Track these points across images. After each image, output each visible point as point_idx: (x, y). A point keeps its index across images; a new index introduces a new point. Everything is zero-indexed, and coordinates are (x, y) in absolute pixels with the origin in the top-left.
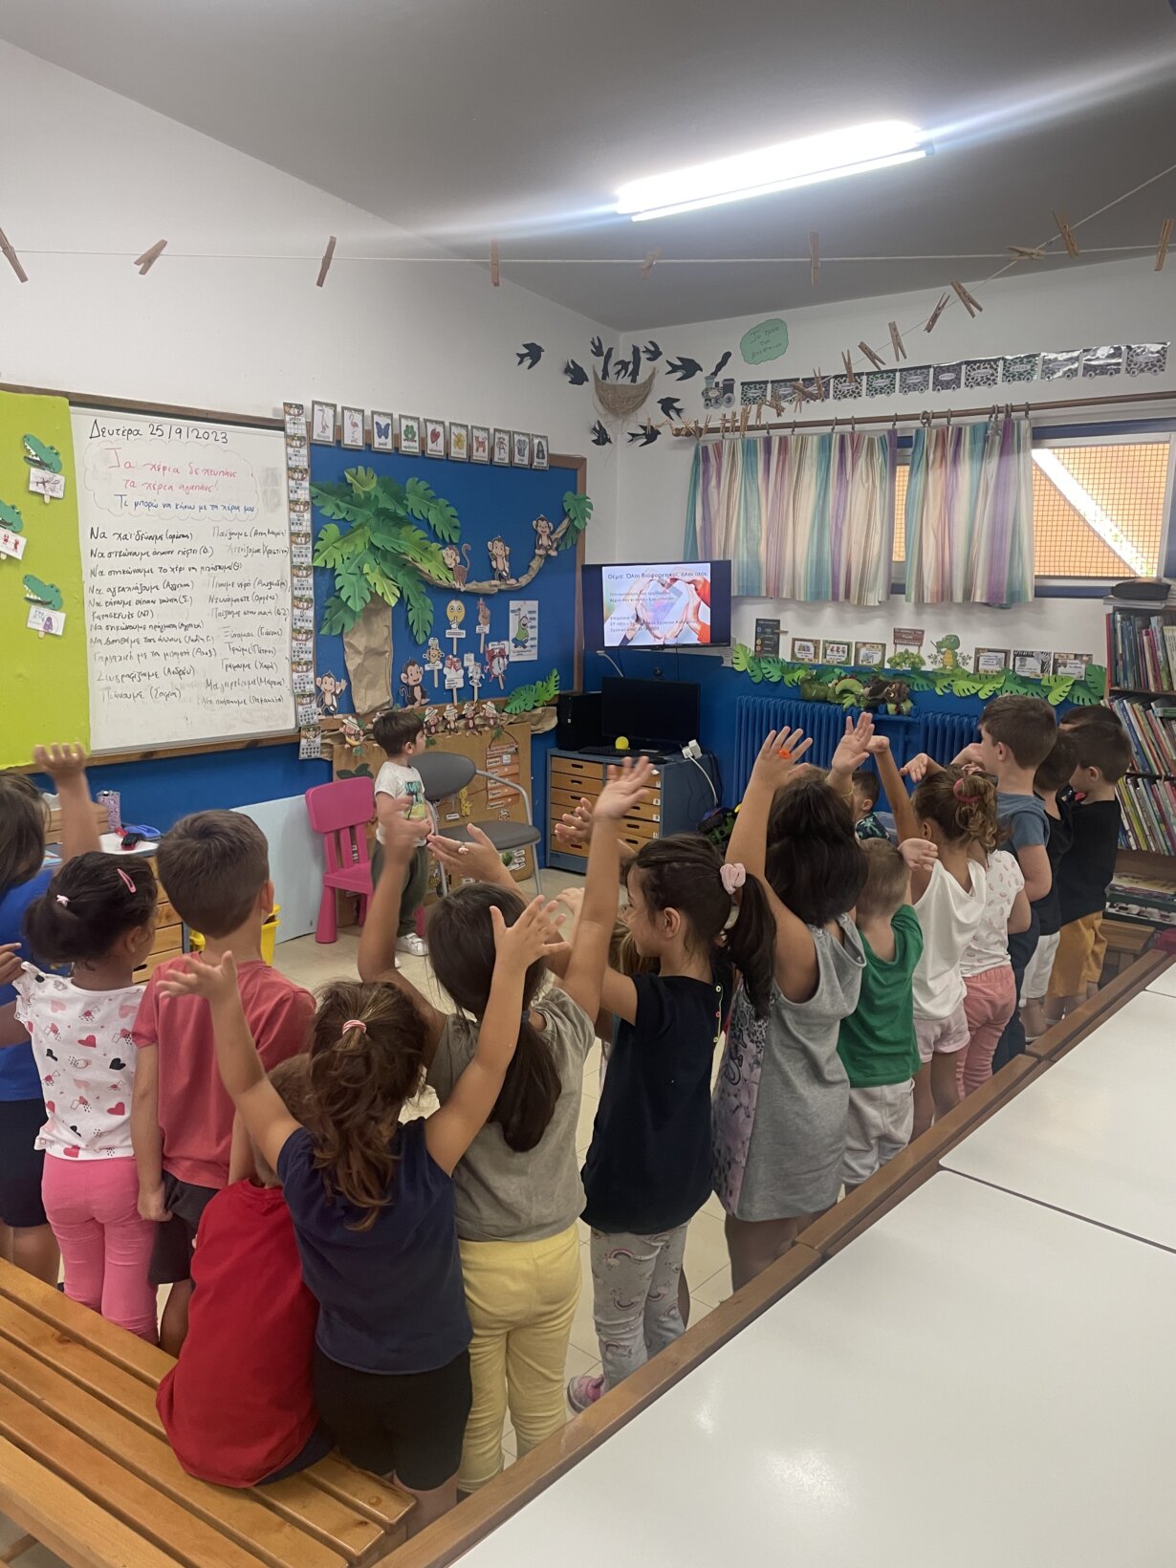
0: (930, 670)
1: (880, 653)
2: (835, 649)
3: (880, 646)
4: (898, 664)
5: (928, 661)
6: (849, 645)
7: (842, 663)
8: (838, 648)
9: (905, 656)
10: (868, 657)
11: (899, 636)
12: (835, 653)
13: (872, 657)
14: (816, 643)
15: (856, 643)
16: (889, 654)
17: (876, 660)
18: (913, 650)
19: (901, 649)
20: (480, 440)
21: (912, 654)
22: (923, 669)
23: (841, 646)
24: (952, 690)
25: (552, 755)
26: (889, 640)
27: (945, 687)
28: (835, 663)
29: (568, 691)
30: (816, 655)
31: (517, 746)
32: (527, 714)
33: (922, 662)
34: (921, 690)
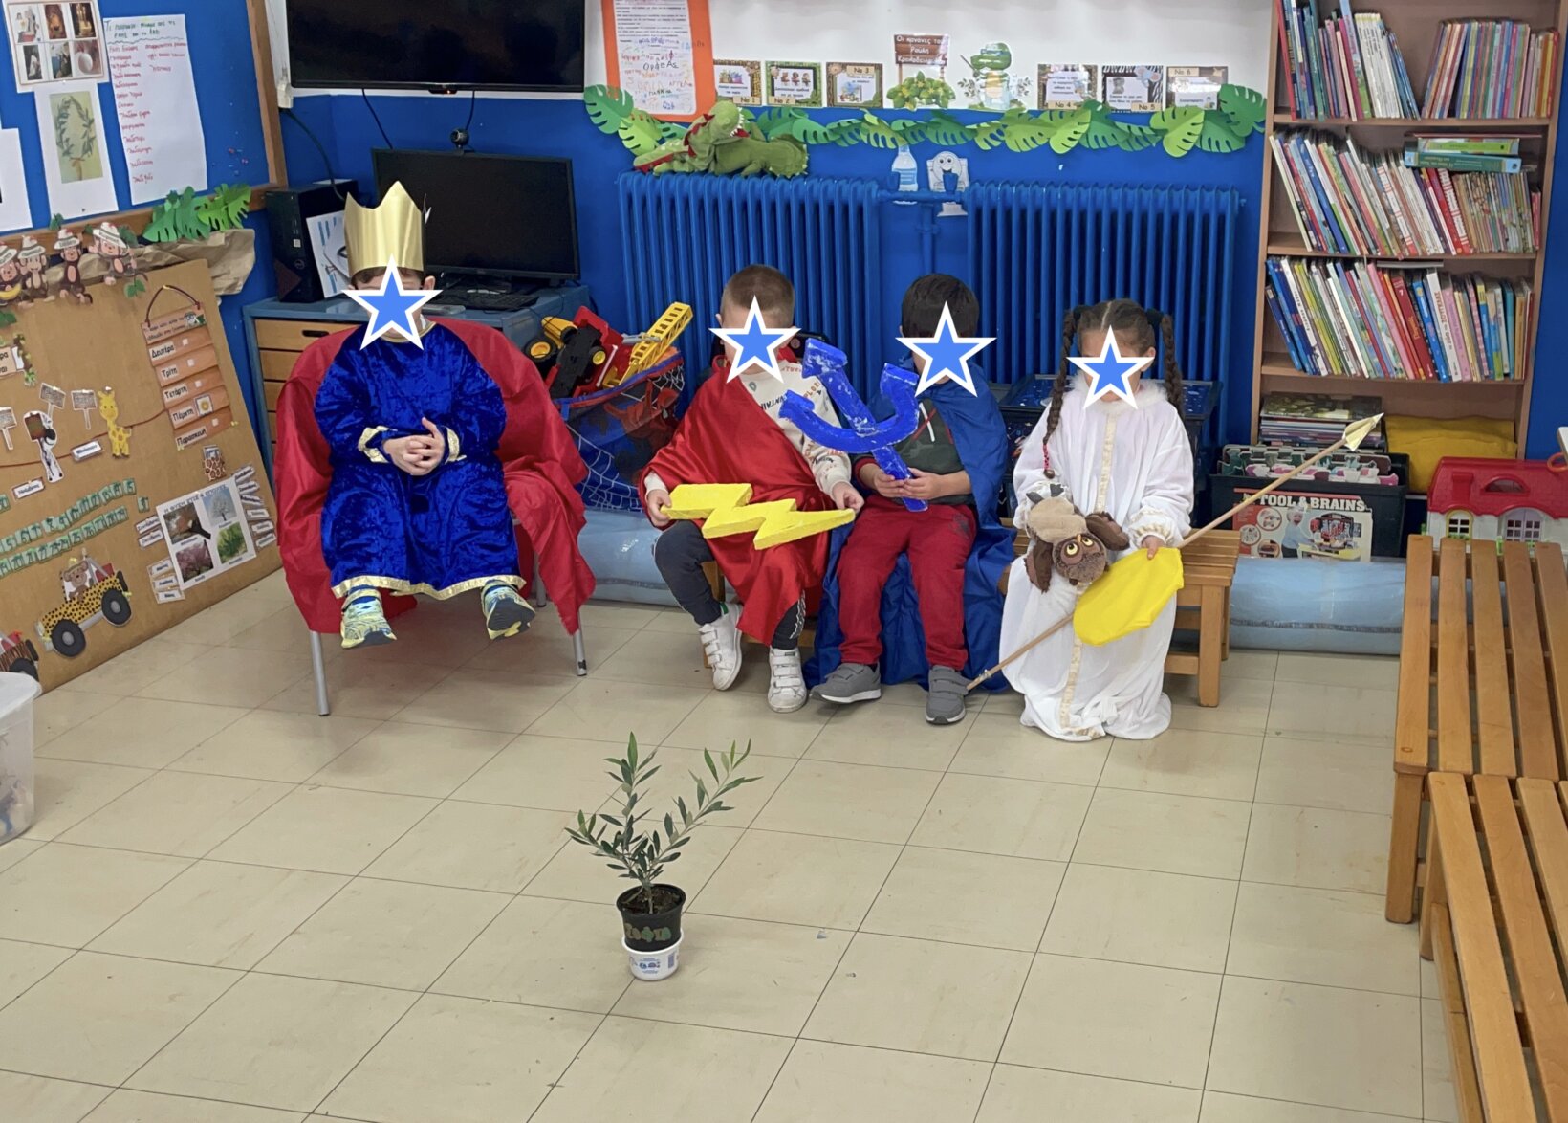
0: (966, 107)
1: (873, 82)
2: (790, 77)
3: (872, 69)
4: (908, 100)
5: (959, 91)
6: (815, 69)
7: (806, 102)
8: (795, 76)
9: (920, 86)
10: (851, 91)
11: (903, 49)
12: (791, 85)
13: (859, 88)
14: (753, 66)
15: (828, 65)
16: (890, 82)
17: (868, 94)
18: (931, 72)
19: (911, 72)
21: (930, 81)
22: (952, 105)
23: (801, 72)
24: (1004, 142)
25: (255, 318)
26: (887, 57)
27: (992, 136)
28: (792, 103)
29: (263, 186)
30: (755, 89)
31: (200, 313)
32: (196, 243)
33: (949, 95)
34: (952, 143)
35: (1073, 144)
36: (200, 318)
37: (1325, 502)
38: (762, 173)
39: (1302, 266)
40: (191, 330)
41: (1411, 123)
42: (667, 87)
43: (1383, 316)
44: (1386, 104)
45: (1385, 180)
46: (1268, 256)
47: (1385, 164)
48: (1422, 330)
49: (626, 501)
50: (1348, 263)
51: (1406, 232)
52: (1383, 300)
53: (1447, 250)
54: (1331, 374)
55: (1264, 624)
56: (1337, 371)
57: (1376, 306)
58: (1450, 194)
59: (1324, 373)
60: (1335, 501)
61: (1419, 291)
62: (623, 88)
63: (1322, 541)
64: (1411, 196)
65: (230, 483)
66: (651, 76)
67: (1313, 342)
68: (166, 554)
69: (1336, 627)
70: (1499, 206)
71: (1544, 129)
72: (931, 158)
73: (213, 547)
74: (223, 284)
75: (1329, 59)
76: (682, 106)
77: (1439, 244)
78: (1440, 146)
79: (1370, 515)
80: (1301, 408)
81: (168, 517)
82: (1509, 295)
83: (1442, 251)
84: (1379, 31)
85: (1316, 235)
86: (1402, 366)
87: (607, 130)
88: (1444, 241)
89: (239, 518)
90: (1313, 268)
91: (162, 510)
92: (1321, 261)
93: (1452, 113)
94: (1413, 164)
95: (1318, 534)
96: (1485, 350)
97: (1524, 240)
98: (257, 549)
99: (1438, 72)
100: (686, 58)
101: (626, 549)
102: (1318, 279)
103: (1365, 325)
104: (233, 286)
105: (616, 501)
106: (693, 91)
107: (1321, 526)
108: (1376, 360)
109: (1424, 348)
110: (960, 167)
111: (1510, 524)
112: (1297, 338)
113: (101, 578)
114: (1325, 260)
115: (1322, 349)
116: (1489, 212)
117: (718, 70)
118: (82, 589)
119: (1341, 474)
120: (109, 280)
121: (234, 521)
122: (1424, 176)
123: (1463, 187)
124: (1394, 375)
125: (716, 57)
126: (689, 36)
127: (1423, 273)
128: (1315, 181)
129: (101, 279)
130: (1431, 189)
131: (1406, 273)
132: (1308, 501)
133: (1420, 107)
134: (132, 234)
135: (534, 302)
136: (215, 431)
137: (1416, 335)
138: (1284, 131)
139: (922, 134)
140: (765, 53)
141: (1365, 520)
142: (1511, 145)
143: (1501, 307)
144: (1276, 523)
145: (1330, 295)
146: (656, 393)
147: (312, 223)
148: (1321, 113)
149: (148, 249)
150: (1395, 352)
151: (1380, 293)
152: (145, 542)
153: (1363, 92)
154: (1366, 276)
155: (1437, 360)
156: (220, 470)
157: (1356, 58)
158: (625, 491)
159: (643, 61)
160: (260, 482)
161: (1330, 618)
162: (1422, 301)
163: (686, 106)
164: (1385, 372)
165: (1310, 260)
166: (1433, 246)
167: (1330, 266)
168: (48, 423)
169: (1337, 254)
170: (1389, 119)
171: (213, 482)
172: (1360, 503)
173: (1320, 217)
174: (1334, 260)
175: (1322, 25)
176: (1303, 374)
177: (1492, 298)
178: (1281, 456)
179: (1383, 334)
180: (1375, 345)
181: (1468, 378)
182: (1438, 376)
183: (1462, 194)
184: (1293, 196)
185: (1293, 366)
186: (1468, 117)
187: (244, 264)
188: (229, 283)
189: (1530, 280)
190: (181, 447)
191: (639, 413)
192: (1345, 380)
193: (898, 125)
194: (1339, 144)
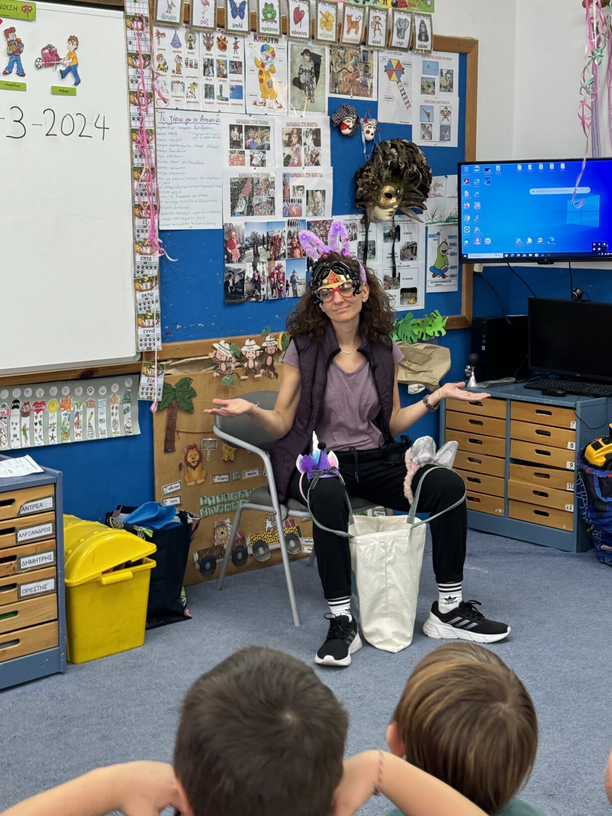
20: (353, 19)
29: (457, 316)
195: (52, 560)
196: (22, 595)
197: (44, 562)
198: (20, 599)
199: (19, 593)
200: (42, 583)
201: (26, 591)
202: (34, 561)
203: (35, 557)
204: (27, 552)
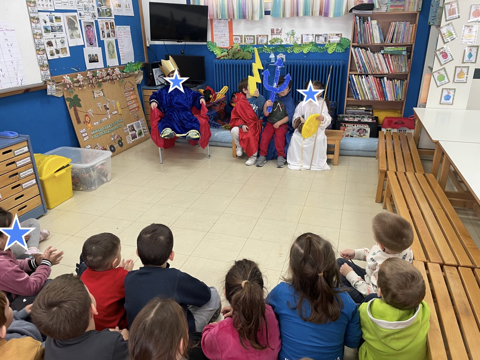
0: (285, 44)
1: (266, 39)
2: (249, 38)
3: (266, 36)
4: (273, 43)
5: (284, 40)
6: (254, 36)
7: (252, 44)
8: (250, 38)
9: (276, 40)
10: (261, 41)
11: (273, 31)
12: (249, 40)
13: (263, 40)
14: (241, 36)
15: (257, 35)
16: (270, 39)
17: (265, 42)
19: (274, 36)
21: (278, 38)
22: (283, 44)
23: (251, 37)
24: (293, 51)
25: (143, 89)
26: (269, 34)
27: (291, 50)
28: (249, 44)
29: (144, 62)
30: (241, 41)
31: (133, 87)
32: (133, 73)
33: (282, 41)
34: (282, 52)
35: (308, 51)
36: (134, 88)
37: (360, 126)
38: (242, 59)
39: (357, 76)
40: (132, 91)
41: (382, 44)
42: (224, 41)
43: (374, 87)
44: (377, 41)
45: (376, 57)
46: (350, 74)
47: (376, 53)
48: (383, 89)
49: (215, 126)
50: (367, 76)
51: (380, 68)
52: (374, 83)
53: (389, 72)
54: (362, 100)
55: (347, 150)
56: (363, 99)
57: (373, 85)
58: (390, 60)
59: (361, 99)
60: (362, 126)
61: (382, 81)
62: (214, 42)
63: (359, 134)
64: (382, 60)
65: (139, 121)
66: (220, 39)
67: (358, 93)
68: (129, 134)
69: (362, 151)
70: (401, 62)
71: (412, 45)
72: (278, 55)
73: (137, 133)
74: (138, 81)
75: (365, 30)
76: (226, 45)
77: (387, 71)
78: (389, 49)
79: (370, 128)
80: (355, 107)
81: (129, 127)
82: (402, 82)
83: (388, 72)
84: (376, 24)
85: (360, 69)
86: (377, 98)
87: (211, 50)
88: (388, 70)
89: (141, 128)
90: (359, 76)
91: (128, 125)
92: (361, 75)
93: (391, 42)
94: (383, 53)
95: (358, 133)
96: (396, 94)
97: (406, 70)
98: (145, 135)
99: (389, 33)
100: (227, 35)
101: (216, 135)
102: (360, 79)
103: (370, 89)
104: (139, 82)
105: (213, 126)
106: (229, 42)
107: (359, 131)
108: (372, 96)
109: (383, 94)
110: (284, 56)
111: (400, 131)
112: (355, 92)
113: (118, 138)
114: (362, 75)
115: (360, 94)
116: (398, 64)
117: (234, 37)
118: (114, 139)
119: (364, 120)
120: (118, 79)
121: (140, 129)
122: (385, 56)
123: (393, 58)
124: (376, 99)
125: (234, 34)
126: (228, 30)
127: (383, 77)
128: (361, 57)
129: (116, 79)
130: (386, 59)
131: (380, 77)
132: (356, 126)
133: (385, 40)
134: (121, 70)
135: (197, 86)
136: (137, 111)
137: (381, 91)
138: (354, 47)
139: (276, 50)
140: (244, 33)
141: (368, 130)
142: (405, 48)
143: (400, 84)
144: (349, 130)
145: (363, 82)
146: (222, 104)
147: (154, 70)
148: (363, 42)
149: (124, 73)
150: (376, 94)
151: (374, 82)
152: (125, 131)
153: (372, 37)
154: (371, 78)
155: (385, 96)
156: (138, 119)
157: (371, 30)
158: (215, 124)
159: (219, 36)
160: (145, 122)
161: (361, 149)
162: (383, 83)
163: (227, 45)
164: (374, 99)
165: (358, 75)
166: (386, 71)
167: (363, 76)
168: (108, 107)
169: (365, 73)
170: (378, 43)
171: (136, 121)
172: (368, 126)
173: (361, 65)
174: (364, 75)
175: (364, 23)
176: (356, 100)
177: (398, 83)
178: (351, 116)
179: (374, 91)
180: (372, 93)
181: (392, 100)
182: (385, 100)
183: (393, 60)
184: (356, 61)
185: (354, 98)
186: (395, 43)
187: (141, 78)
188: (138, 82)
189: (406, 79)
190: (131, 113)
191: (218, 108)
192: (366, 101)
193: (271, 48)
194: (367, 50)
195: (33, 172)
196: (24, 188)
197: (30, 173)
198: (24, 190)
199: (22, 187)
200: (30, 182)
201: (25, 186)
202: (25, 173)
203: (25, 172)
204: (22, 171)
